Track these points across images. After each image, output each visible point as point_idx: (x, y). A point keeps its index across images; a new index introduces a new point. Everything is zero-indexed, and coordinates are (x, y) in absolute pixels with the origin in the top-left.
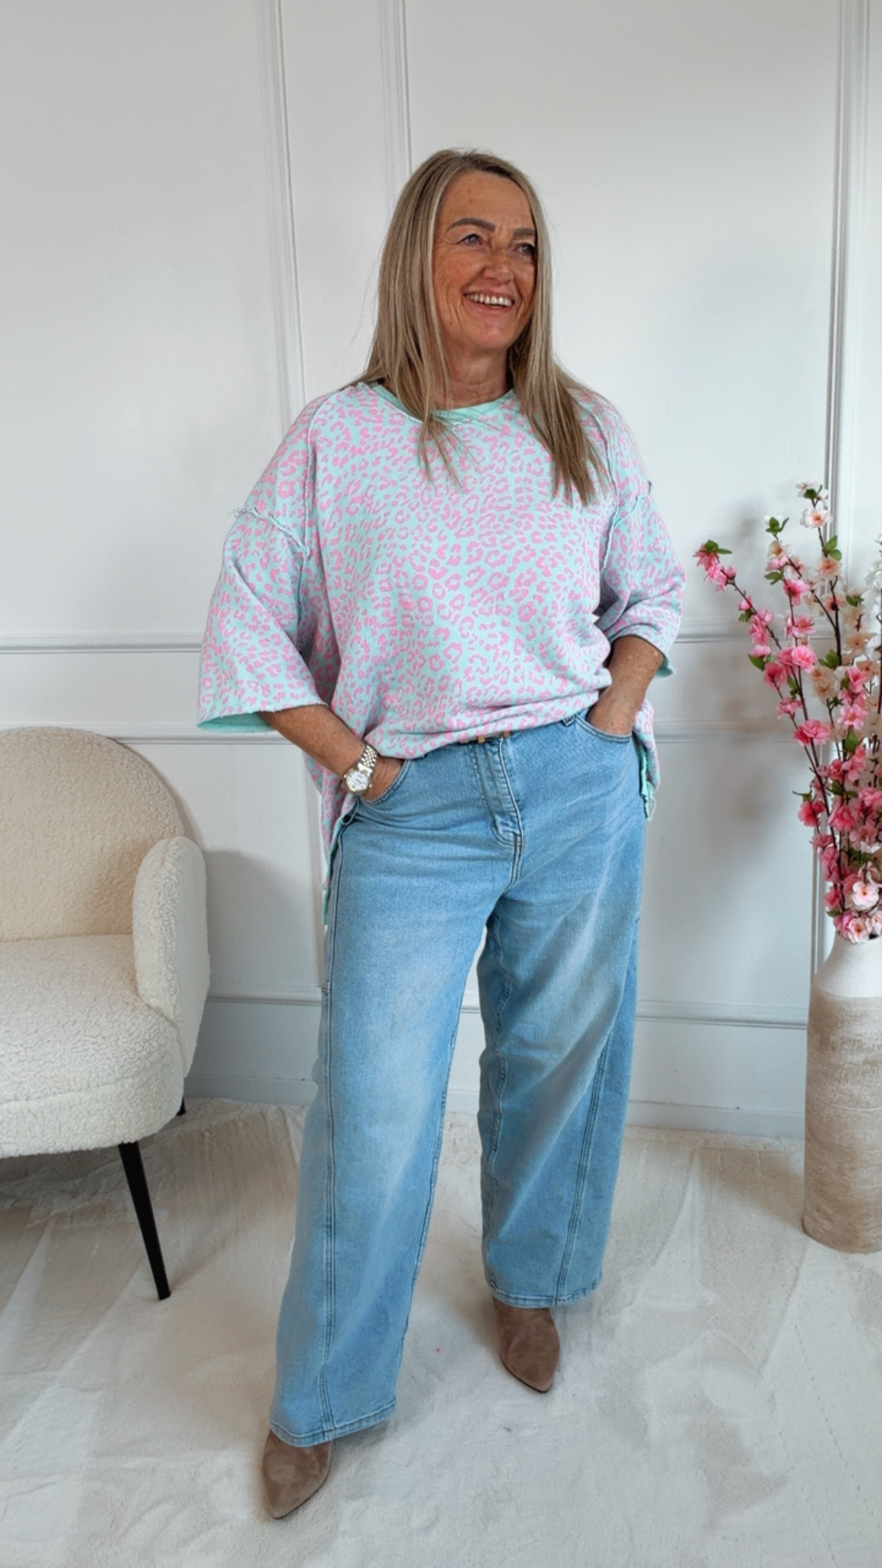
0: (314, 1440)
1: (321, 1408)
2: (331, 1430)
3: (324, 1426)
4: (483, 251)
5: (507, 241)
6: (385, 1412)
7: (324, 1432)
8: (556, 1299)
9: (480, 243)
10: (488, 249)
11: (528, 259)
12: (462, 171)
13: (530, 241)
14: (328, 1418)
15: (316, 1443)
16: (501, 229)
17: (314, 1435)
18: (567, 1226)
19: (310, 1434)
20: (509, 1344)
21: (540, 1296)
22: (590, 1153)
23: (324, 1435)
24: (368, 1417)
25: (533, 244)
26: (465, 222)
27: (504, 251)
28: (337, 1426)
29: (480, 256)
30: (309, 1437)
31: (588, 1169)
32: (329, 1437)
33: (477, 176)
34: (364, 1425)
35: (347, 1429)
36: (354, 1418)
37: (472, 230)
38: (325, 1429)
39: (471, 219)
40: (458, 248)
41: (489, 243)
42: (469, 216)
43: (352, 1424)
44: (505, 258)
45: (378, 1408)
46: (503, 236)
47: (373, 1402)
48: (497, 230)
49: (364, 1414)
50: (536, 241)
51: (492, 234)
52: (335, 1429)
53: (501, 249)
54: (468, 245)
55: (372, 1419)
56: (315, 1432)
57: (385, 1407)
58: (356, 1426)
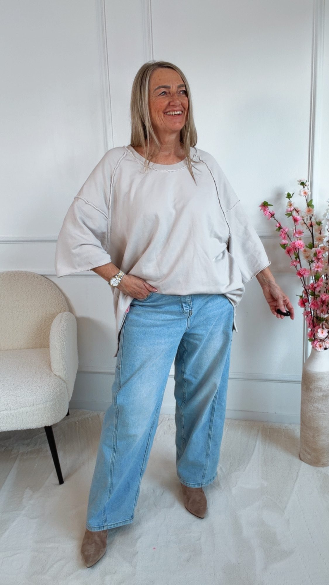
1: (103, 517)
2: (106, 526)
3: (104, 524)
4: (168, 96)
5: (176, 91)
6: (127, 522)
7: (103, 526)
8: (201, 484)
9: (166, 94)
10: (170, 95)
11: (184, 95)
12: (155, 69)
13: (184, 89)
14: (106, 521)
15: (100, 530)
16: (173, 87)
18: (205, 457)
20: (188, 501)
21: (196, 483)
22: (212, 429)
23: (103, 528)
24: (120, 523)
25: (185, 90)
26: (159, 87)
27: (176, 95)
28: (108, 524)
29: (167, 98)
30: (98, 527)
31: (212, 435)
32: (105, 528)
33: (160, 70)
34: (119, 525)
35: (112, 526)
36: (115, 522)
37: (163, 90)
38: (104, 525)
39: (161, 86)
40: (159, 97)
41: (170, 93)
42: (160, 85)
43: (114, 524)
44: (177, 97)
45: (124, 520)
47: (122, 517)
48: (171, 88)
49: (119, 521)
50: (186, 89)
51: (170, 89)
52: (108, 525)
53: (174, 94)
54: (162, 95)
55: (122, 523)
56: (100, 526)
57: (127, 520)
58: (115, 525)
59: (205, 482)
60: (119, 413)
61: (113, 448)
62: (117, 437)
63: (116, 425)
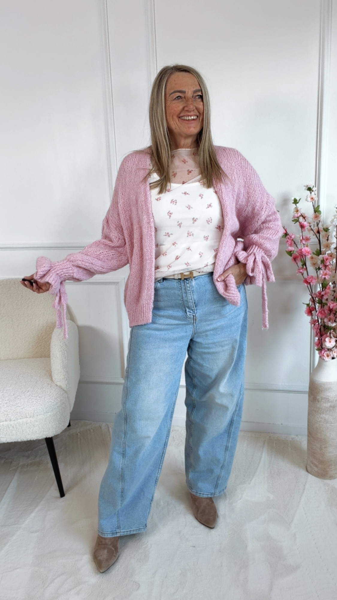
0: (113, 535)
1: (116, 523)
2: (119, 532)
3: (117, 530)
4: (183, 101)
5: (191, 96)
6: (141, 530)
7: (116, 533)
8: (214, 494)
9: (182, 98)
10: (184, 100)
11: (200, 100)
12: (171, 74)
13: (200, 94)
14: (119, 527)
15: (113, 536)
16: (188, 92)
17: (113, 533)
19: (112, 532)
20: (198, 511)
21: (208, 493)
22: (230, 441)
23: (116, 534)
26: (175, 92)
27: (190, 100)
28: (122, 531)
29: (182, 103)
30: (111, 533)
31: (230, 447)
32: (118, 535)
33: (177, 74)
34: (132, 533)
35: (125, 533)
36: (129, 529)
37: (178, 94)
38: (117, 532)
40: (174, 102)
41: (185, 97)
42: (176, 90)
43: (128, 531)
44: (191, 102)
45: (138, 527)
46: (189, 94)
47: (136, 525)
48: (187, 92)
49: (132, 528)
50: (202, 93)
51: (185, 94)
52: (121, 532)
54: (177, 100)
55: (135, 531)
56: (114, 532)
57: (141, 528)
58: (129, 532)
59: (217, 492)
60: (128, 418)
61: (123, 454)
62: (127, 443)
63: (125, 431)
